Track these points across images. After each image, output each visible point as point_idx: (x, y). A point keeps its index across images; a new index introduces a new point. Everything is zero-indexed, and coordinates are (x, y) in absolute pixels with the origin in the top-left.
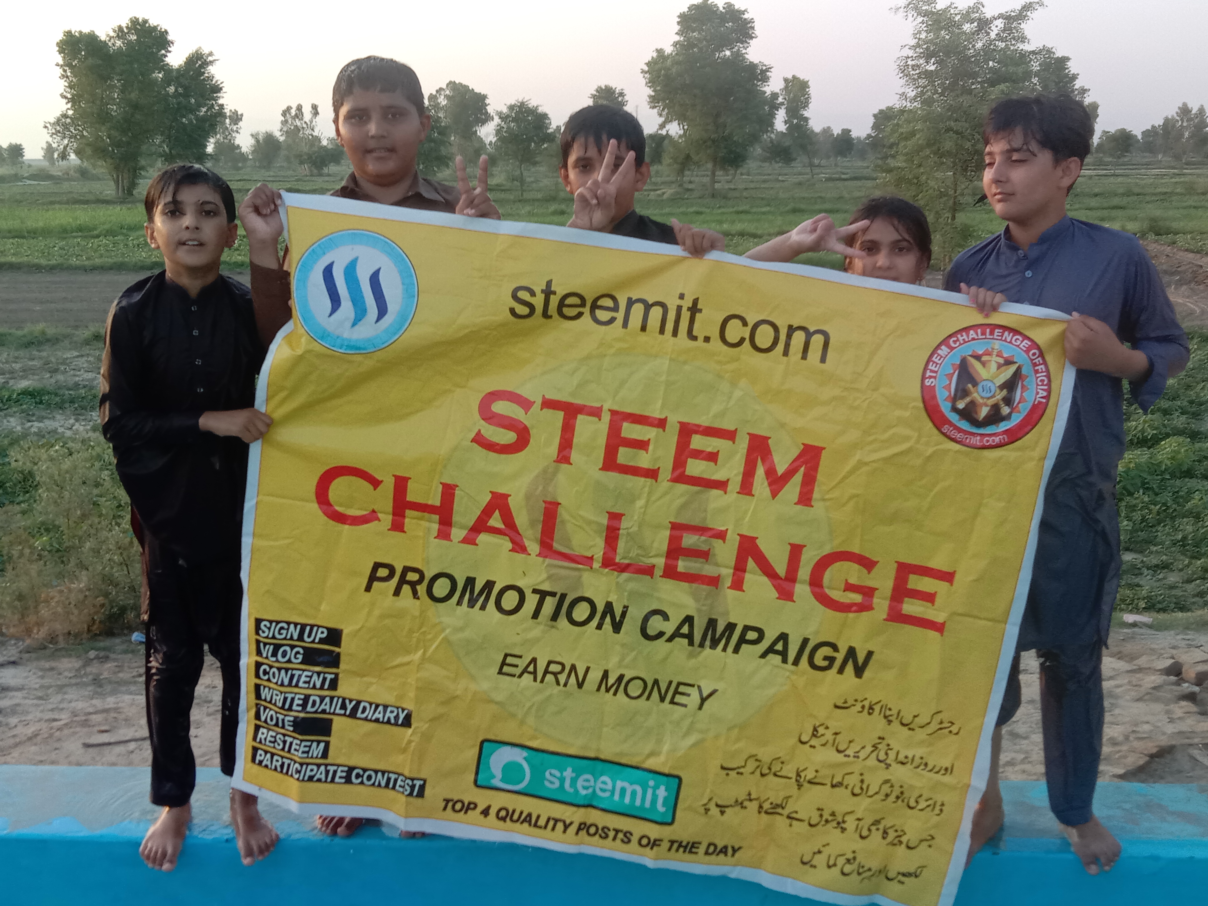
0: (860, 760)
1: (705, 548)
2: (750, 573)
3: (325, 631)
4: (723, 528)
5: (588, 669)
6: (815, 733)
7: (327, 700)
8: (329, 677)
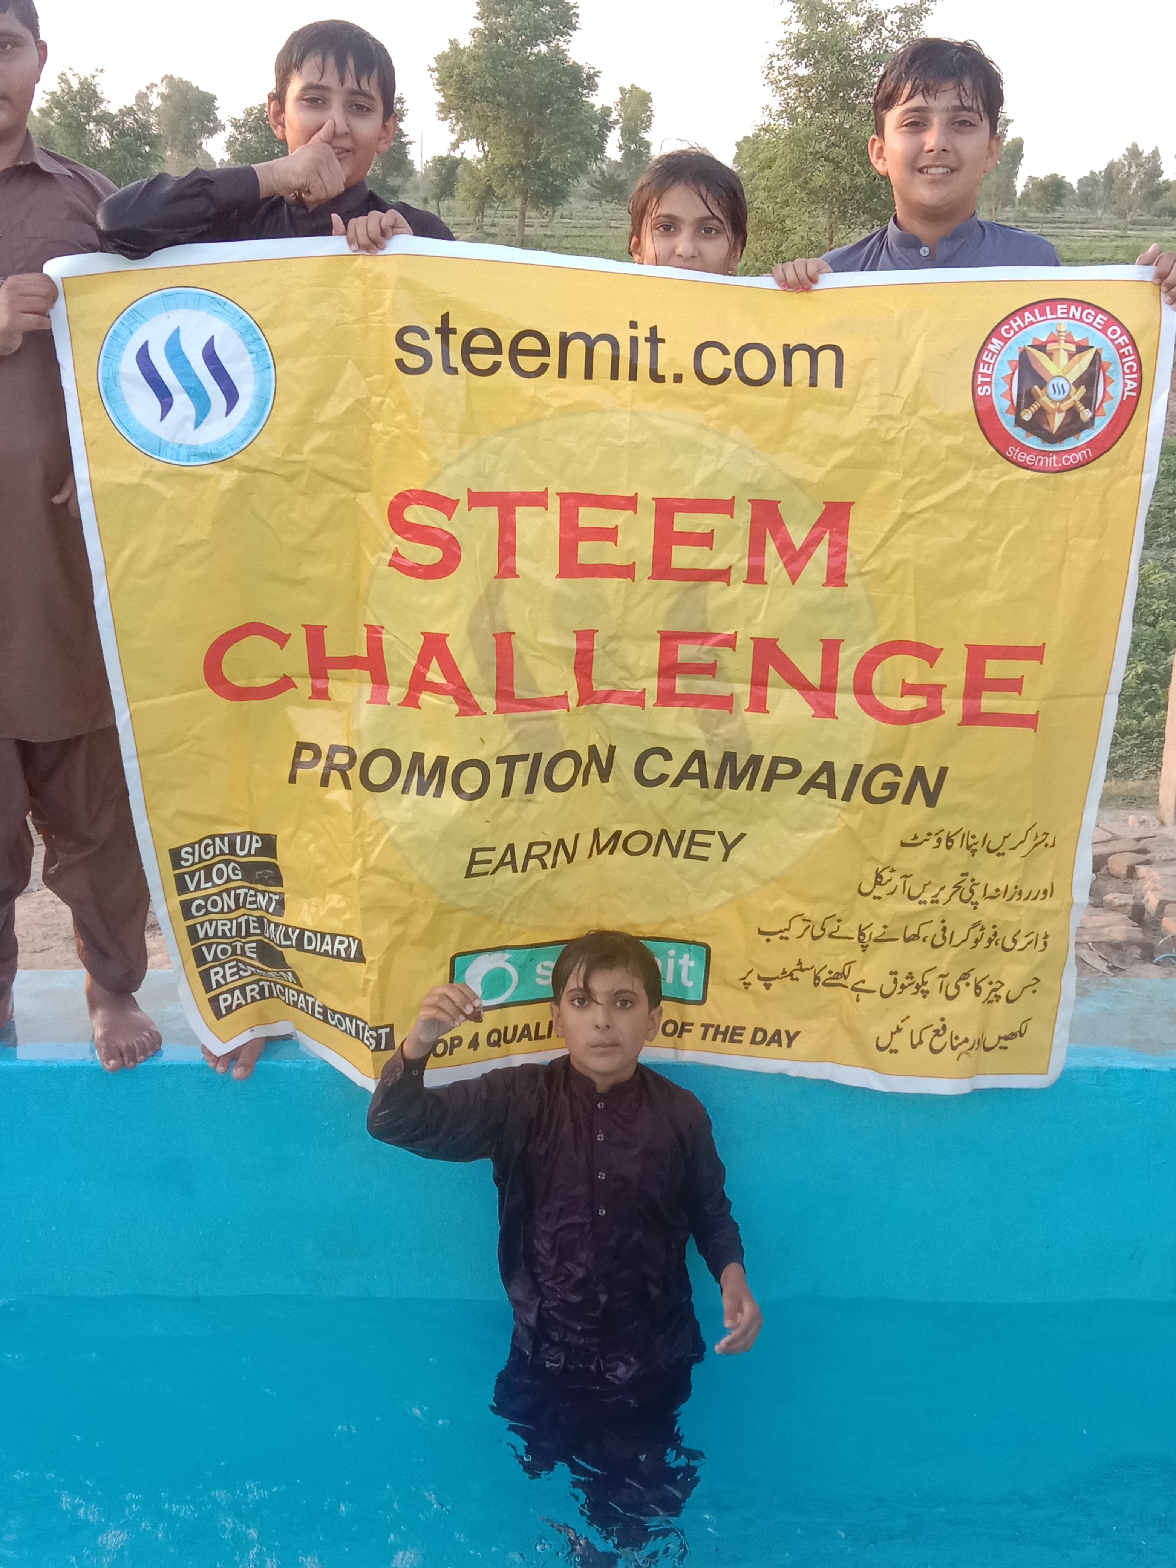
0: (940, 905)
1: (708, 660)
2: (773, 686)
3: (259, 839)
4: (731, 632)
5: (577, 837)
6: (879, 880)
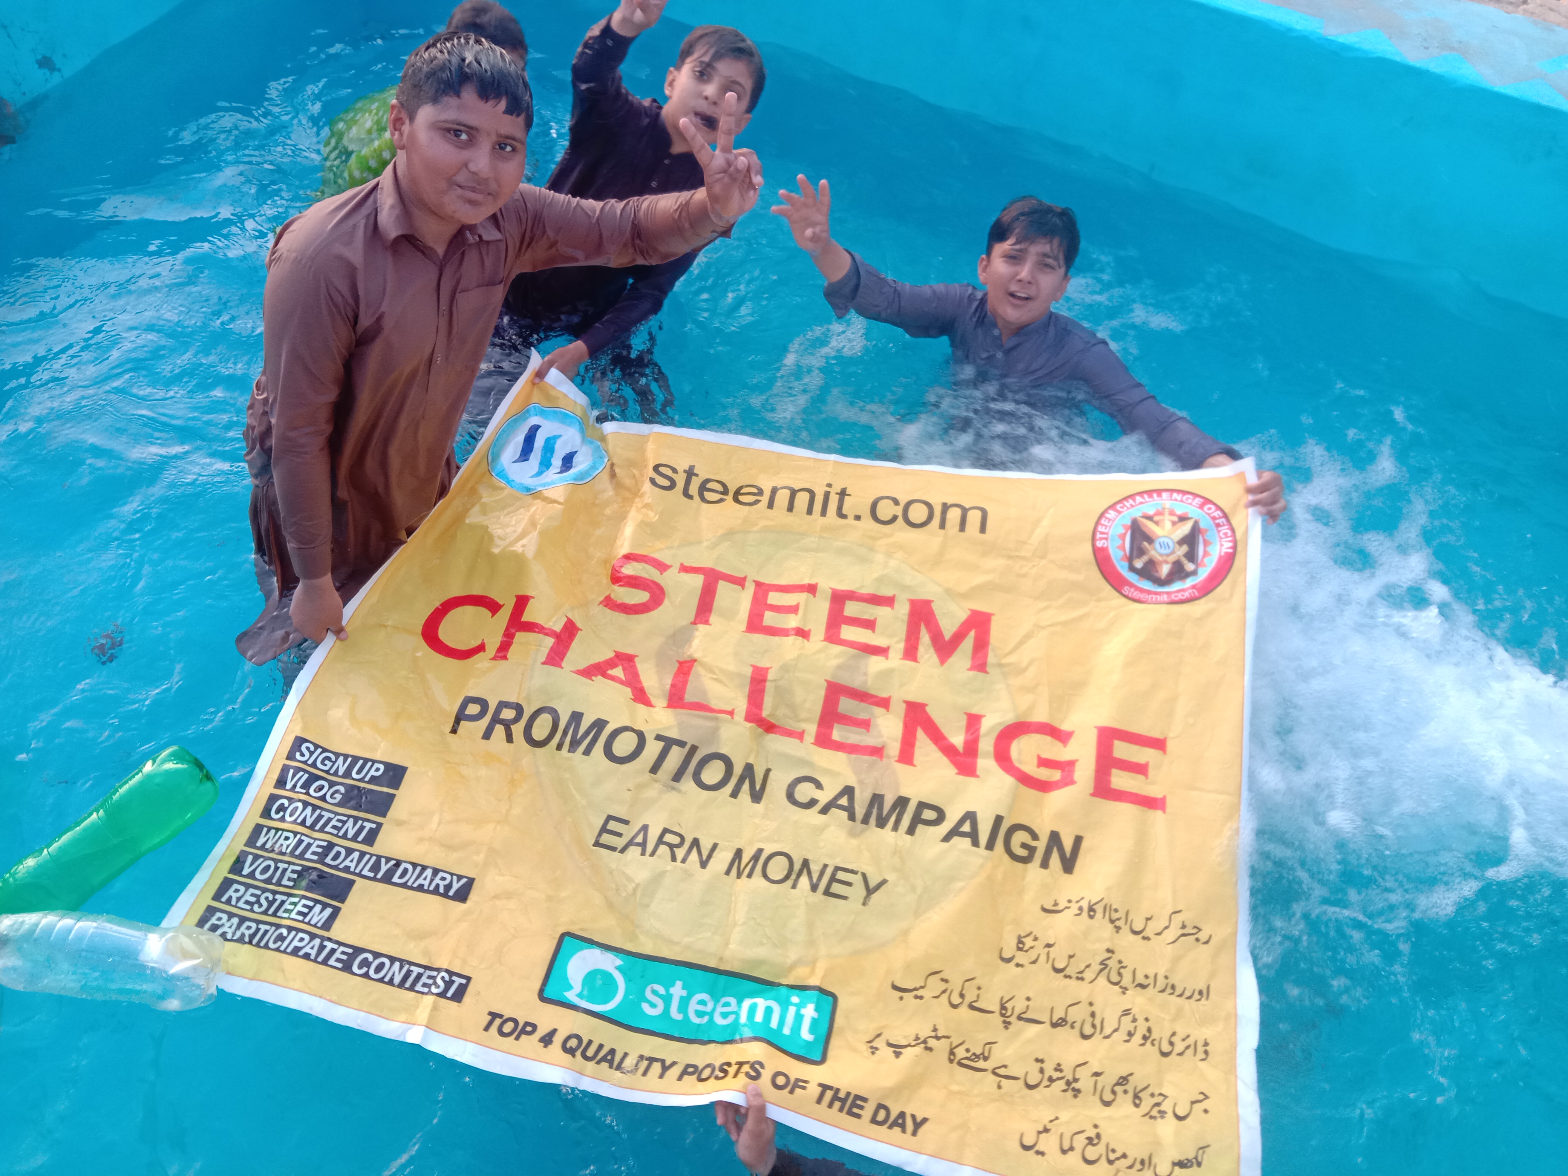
0: (1086, 982)
2: (921, 746)
3: (382, 767)
4: (887, 695)
5: (715, 846)
6: (1020, 945)
7: (356, 855)
8: (368, 826)
